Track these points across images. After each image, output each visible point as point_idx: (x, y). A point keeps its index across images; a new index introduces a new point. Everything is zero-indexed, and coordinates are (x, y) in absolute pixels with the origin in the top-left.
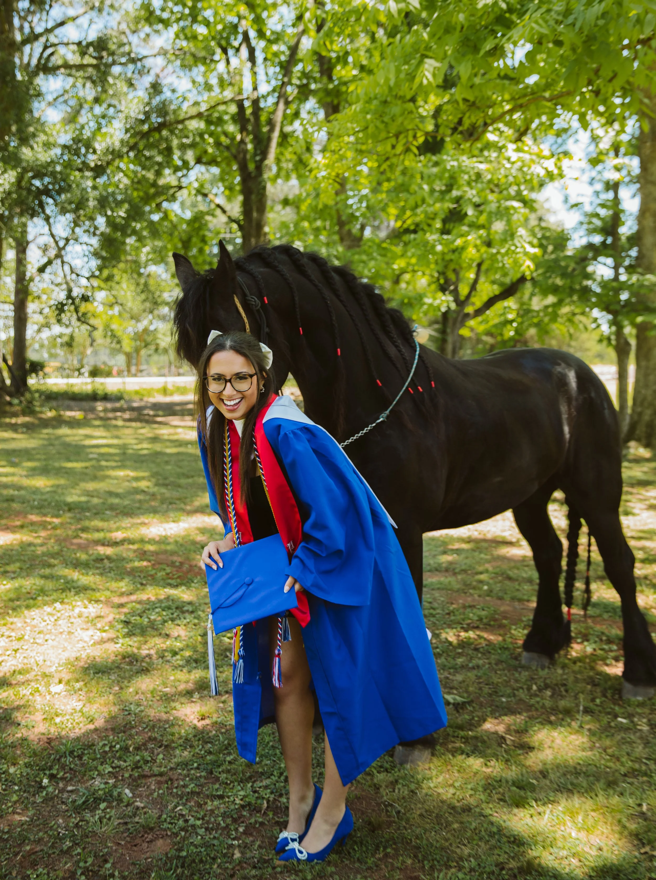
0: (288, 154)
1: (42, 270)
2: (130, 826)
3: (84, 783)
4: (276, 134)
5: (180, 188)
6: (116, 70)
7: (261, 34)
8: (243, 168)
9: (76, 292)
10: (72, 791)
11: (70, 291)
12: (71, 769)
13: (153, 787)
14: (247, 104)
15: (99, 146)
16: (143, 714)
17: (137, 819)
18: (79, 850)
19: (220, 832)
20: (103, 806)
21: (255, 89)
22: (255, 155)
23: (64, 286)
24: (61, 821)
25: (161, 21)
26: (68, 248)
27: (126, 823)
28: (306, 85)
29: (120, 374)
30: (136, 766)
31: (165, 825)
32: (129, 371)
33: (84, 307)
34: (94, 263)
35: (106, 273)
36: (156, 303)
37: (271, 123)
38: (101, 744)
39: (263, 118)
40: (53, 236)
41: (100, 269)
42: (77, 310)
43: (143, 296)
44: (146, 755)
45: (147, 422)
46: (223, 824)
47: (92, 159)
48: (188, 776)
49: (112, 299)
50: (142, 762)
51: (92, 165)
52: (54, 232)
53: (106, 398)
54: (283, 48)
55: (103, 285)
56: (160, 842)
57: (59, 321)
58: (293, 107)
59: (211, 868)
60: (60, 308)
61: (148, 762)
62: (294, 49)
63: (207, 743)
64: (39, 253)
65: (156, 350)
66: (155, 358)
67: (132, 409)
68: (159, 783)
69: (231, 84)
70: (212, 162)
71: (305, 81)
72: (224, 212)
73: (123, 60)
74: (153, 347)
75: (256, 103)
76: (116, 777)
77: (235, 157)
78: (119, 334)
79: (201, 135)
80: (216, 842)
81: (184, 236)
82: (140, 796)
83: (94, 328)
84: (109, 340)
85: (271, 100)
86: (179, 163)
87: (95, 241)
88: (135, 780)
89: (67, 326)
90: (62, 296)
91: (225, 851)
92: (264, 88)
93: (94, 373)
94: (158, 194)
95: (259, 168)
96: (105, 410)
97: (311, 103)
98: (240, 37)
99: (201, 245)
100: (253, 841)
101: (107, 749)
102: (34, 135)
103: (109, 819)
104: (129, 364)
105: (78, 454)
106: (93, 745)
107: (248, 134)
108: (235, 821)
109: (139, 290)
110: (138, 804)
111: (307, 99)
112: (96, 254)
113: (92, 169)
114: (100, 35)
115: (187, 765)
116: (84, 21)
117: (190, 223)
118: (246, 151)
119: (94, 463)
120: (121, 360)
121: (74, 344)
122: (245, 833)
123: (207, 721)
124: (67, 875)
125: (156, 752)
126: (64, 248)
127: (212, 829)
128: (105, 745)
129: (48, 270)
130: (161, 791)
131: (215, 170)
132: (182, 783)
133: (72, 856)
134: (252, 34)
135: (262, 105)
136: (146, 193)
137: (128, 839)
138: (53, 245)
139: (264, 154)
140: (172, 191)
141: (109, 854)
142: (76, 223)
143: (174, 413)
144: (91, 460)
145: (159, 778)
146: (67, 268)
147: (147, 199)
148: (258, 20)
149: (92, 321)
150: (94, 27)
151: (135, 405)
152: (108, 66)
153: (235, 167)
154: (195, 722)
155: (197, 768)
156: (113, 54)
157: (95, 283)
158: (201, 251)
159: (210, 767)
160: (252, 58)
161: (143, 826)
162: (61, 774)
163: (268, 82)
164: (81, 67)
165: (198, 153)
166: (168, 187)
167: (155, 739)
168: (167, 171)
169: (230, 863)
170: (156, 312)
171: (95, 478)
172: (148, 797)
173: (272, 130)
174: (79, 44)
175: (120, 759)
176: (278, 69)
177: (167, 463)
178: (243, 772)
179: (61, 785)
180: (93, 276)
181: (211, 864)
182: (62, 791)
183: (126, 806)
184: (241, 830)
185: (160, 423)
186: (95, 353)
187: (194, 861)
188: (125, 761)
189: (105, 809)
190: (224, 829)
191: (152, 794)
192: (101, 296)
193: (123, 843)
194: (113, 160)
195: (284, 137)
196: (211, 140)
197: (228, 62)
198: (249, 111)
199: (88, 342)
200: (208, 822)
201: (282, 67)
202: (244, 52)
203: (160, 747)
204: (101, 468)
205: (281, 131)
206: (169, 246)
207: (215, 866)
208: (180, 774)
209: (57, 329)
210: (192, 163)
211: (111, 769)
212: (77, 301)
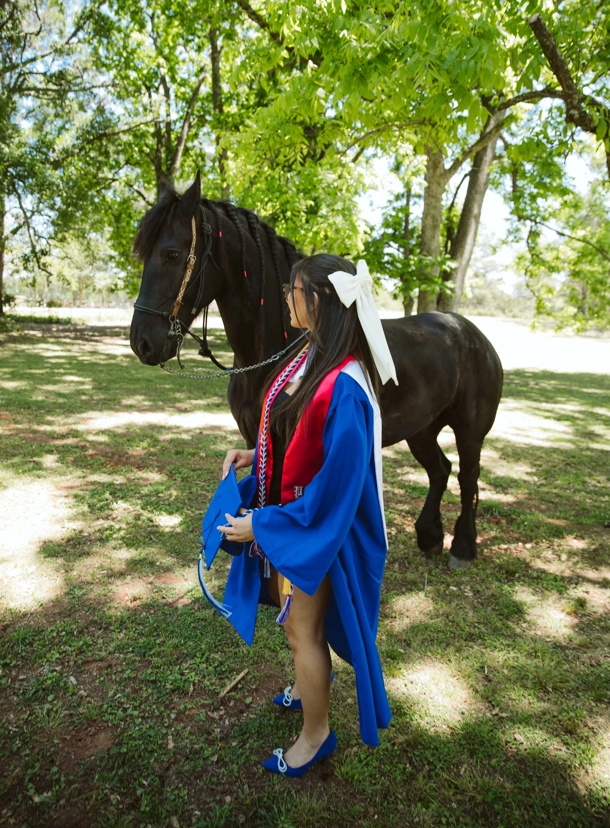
0: (189, 162)
1: (14, 232)
2: (75, 719)
3: (34, 670)
4: (181, 148)
5: (114, 180)
6: (71, 95)
7: (173, 79)
8: (158, 169)
9: (38, 249)
10: (23, 680)
11: (34, 247)
12: (22, 657)
13: (95, 674)
14: (162, 125)
15: (58, 147)
16: (85, 597)
17: (81, 710)
18: (28, 751)
19: (154, 720)
20: (50, 698)
21: (168, 115)
22: (167, 160)
23: (30, 245)
24: (12, 716)
25: (104, 65)
26: (34, 218)
27: (71, 715)
28: (203, 116)
29: (69, 305)
30: (81, 652)
31: (107, 717)
32: (75, 304)
33: (44, 260)
34: (51, 229)
35: (60, 236)
36: (94, 258)
37: (179, 139)
38: (49, 630)
39: (173, 137)
40: (21, 207)
41: (56, 233)
42: (38, 262)
43: (86, 253)
44: (89, 639)
45: (87, 340)
46: (157, 713)
47: (52, 156)
48: (125, 659)
49: (63, 255)
50: (84, 647)
51: (52, 160)
52: (24, 206)
53: (58, 322)
54: (188, 90)
55: (58, 244)
56: (102, 736)
57: (26, 268)
58: (194, 131)
59: (149, 763)
60: (26, 259)
61: (90, 645)
62: (196, 91)
63: (139, 624)
64: (13, 219)
65: (94, 290)
66: (93, 295)
67: (76, 330)
68: (100, 669)
69: (151, 111)
70: (137, 164)
71: (202, 113)
72: (144, 199)
73: (76, 88)
74: (92, 288)
75: (168, 125)
76: (62, 664)
77: (153, 161)
78: (68, 278)
79: (130, 145)
80: (152, 733)
81: (116, 213)
82: (84, 683)
83: (50, 274)
84: (61, 283)
85: (179, 125)
86: (114, 163)
87: (53, 214)
88: (79, 667)
89: (31, 272)
90: (28, 251)
91: (160, 742)
92: (174, 116)
93: (51, 304)
94: (98, 184)
95: (170, 170)
96: (58, 331)
97: (206, 129)
98: (159, 81)
99: (128, 219)
100: (184, 728)
101: (55, 634)
102: (10, 137)
103: (56, 712)
104: (74, 299)
105: (37, 363)
106: (43, 631)
107: (162, 146)
108: (166, 707)
109: (83, 248)
110: (82, 692)
111: (203, 126)
112: (53, 223)
113: (51, 163)
114: (61, 69)
115: (123, 648)
116: (49, 59)
117: (120, 204)
118: (160, 158)
119: (48, 370)
120: (69, 295)
121: (36, 284)
122: (176, 719)
123: (138, 602)
124: (15, 782)
125: (96, 635)
126: (31, 217)
127: (148, 718)
128: (52, 631)
129: (19, 232)
130: (102, 679)
131: (138, 170)
132: (120, 669)
133: (21, 757)
134: (168, 79)
135: (173, 127)
136: (90, 182)
137: (73, 733)
138: (23, 215)
139: (174, 160)
140: (108, 182)
141: (56, 753)
142: (40, 201)
143: (106, 335)
144: (46, 368)
145: (100, 664)
146: (32, 231)
147: (91, 186)
148: (172, 70)
149: (49, 269)
150: (56, 62)
151: (78, 327)
152: (66, 92)
153: (153, 168)
154: (129, 603)
155: (132, 652)
156: (69, 82)
157: (51, 242)
158: (128, 223)
159: (143, 651)
160: (167, 94)
161: (87, 719)
162: (14, 662)
163: (178, 112)
164: (46, 91)
165: (127, 156)
166: (106, 179)
167: (96, 622)
168: (105, 169)
169: (165, 754)
170: (95, 265)
171: (49, 382)
172: (90, 683)
173: (179, 144)
174: (45, 74)
175: (65, 643)
176: (184, 104)
177: (101, 371)
178: (171, 655)
179: (14, 673)
180: (51, 238)
181: (149, 759)
182: (14, 680)
183: (71, 696)
184: (173, 716)
185: (96, 341)
186: (51, 290)
187: (133, 757)
188: (70, 646)
189: (53, 700)
190: (157, 717)
191: (94, 681)
192: (55, 252)
193: (68, 737)
194: (67, 157)
195: (187, 150)
196: (136, 149)
197: (150, 96)
198: (164, 130)
199: (46, 283)
200: (144, 711)
201: (187, 103)
202: (162, 90)
203: (100, 629)
204: (53, 374)
205: (185, 146)
206: (105, 219)
207: (152, 761)
208: (118, 658)
209: (24, 274)
210: (122, 162)
211: (58, 656)
212: (39, 255)
